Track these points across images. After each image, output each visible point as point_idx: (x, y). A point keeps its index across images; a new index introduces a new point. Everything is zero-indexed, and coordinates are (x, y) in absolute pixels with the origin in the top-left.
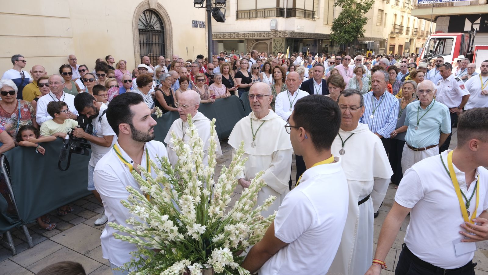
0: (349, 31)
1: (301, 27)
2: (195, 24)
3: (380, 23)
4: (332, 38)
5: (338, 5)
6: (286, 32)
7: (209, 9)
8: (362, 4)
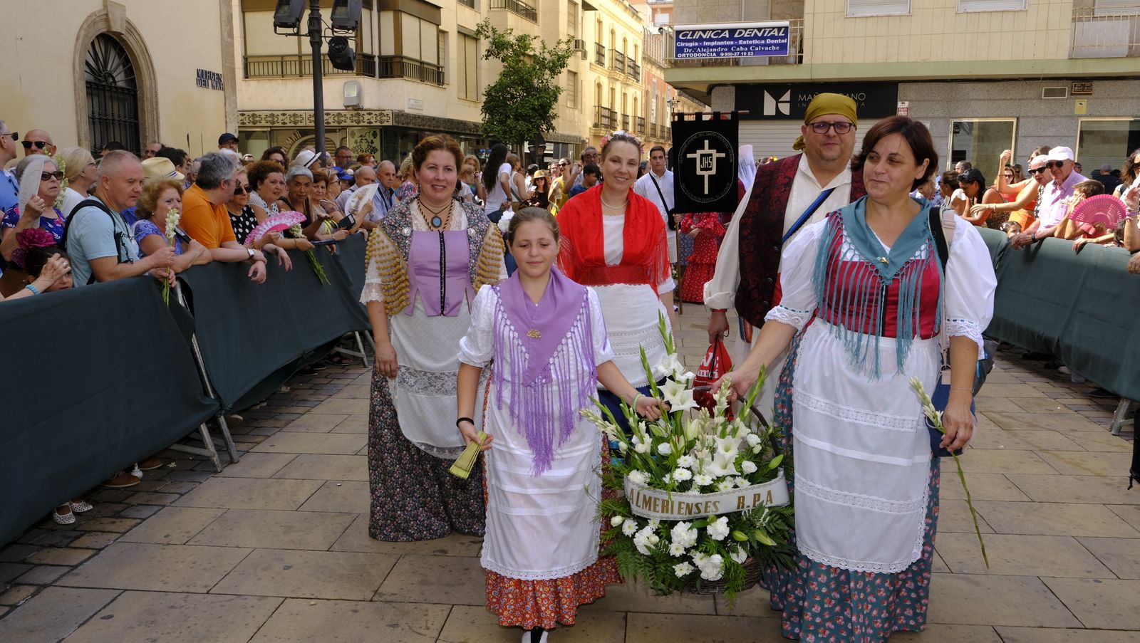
0: (526, 115)
1: (417, 101)
2: (204, 78)
3: (572, 103)
4: (489, 130)
5: (493, 54)
6: (385, 113)
7: (317, 40)
8: (547, 56)
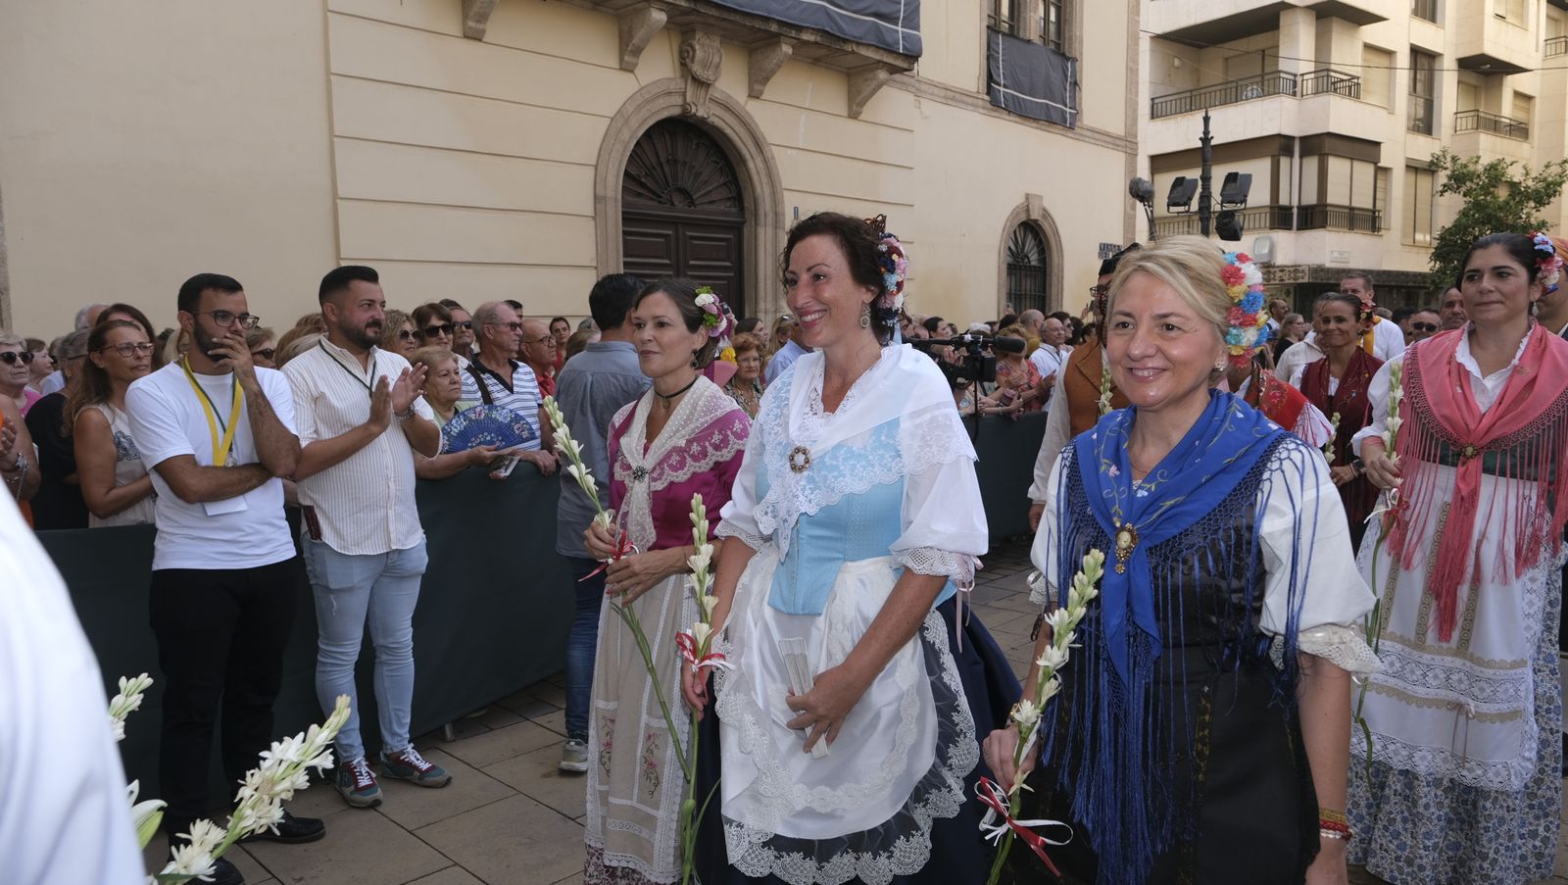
1: (1341, 253)
4: (1438, 281)
5: (1451, 189)
6: (1300, 269)
7: (1206, 216)
8: (1530, 183)
